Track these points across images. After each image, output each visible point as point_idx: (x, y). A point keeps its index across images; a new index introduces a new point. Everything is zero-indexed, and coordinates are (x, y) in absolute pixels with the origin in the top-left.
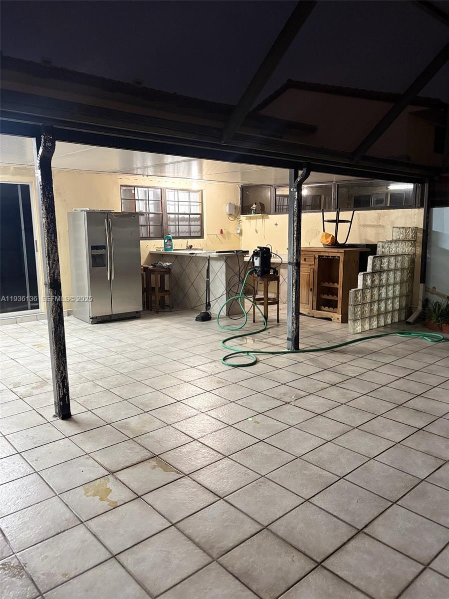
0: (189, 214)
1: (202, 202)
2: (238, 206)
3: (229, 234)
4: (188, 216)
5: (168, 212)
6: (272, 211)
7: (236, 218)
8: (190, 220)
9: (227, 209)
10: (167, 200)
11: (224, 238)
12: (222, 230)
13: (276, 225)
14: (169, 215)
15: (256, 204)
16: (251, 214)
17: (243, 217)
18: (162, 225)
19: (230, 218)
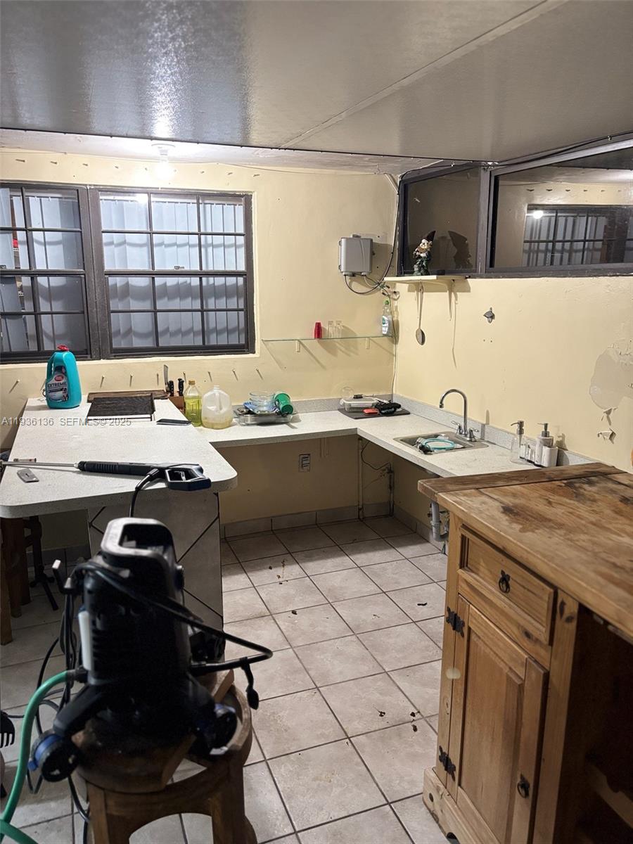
0: (200, 274)
1: (248, 234)
2: (386, 246)
3: (348, 337)
4: (195, 281)
5: (107, 268)
6: (481, 264)
7: (380, 284)
8: (201, 293)
9: (339, 255)
10: (104, 228)
11: (332, 350)
12: (318, 326)
13: (491, 316)
14: (112, 280)
15: (429, 239)
16: (411, 273)
17: (401, 284)
18: (85, 312)
19: (355, 286)
